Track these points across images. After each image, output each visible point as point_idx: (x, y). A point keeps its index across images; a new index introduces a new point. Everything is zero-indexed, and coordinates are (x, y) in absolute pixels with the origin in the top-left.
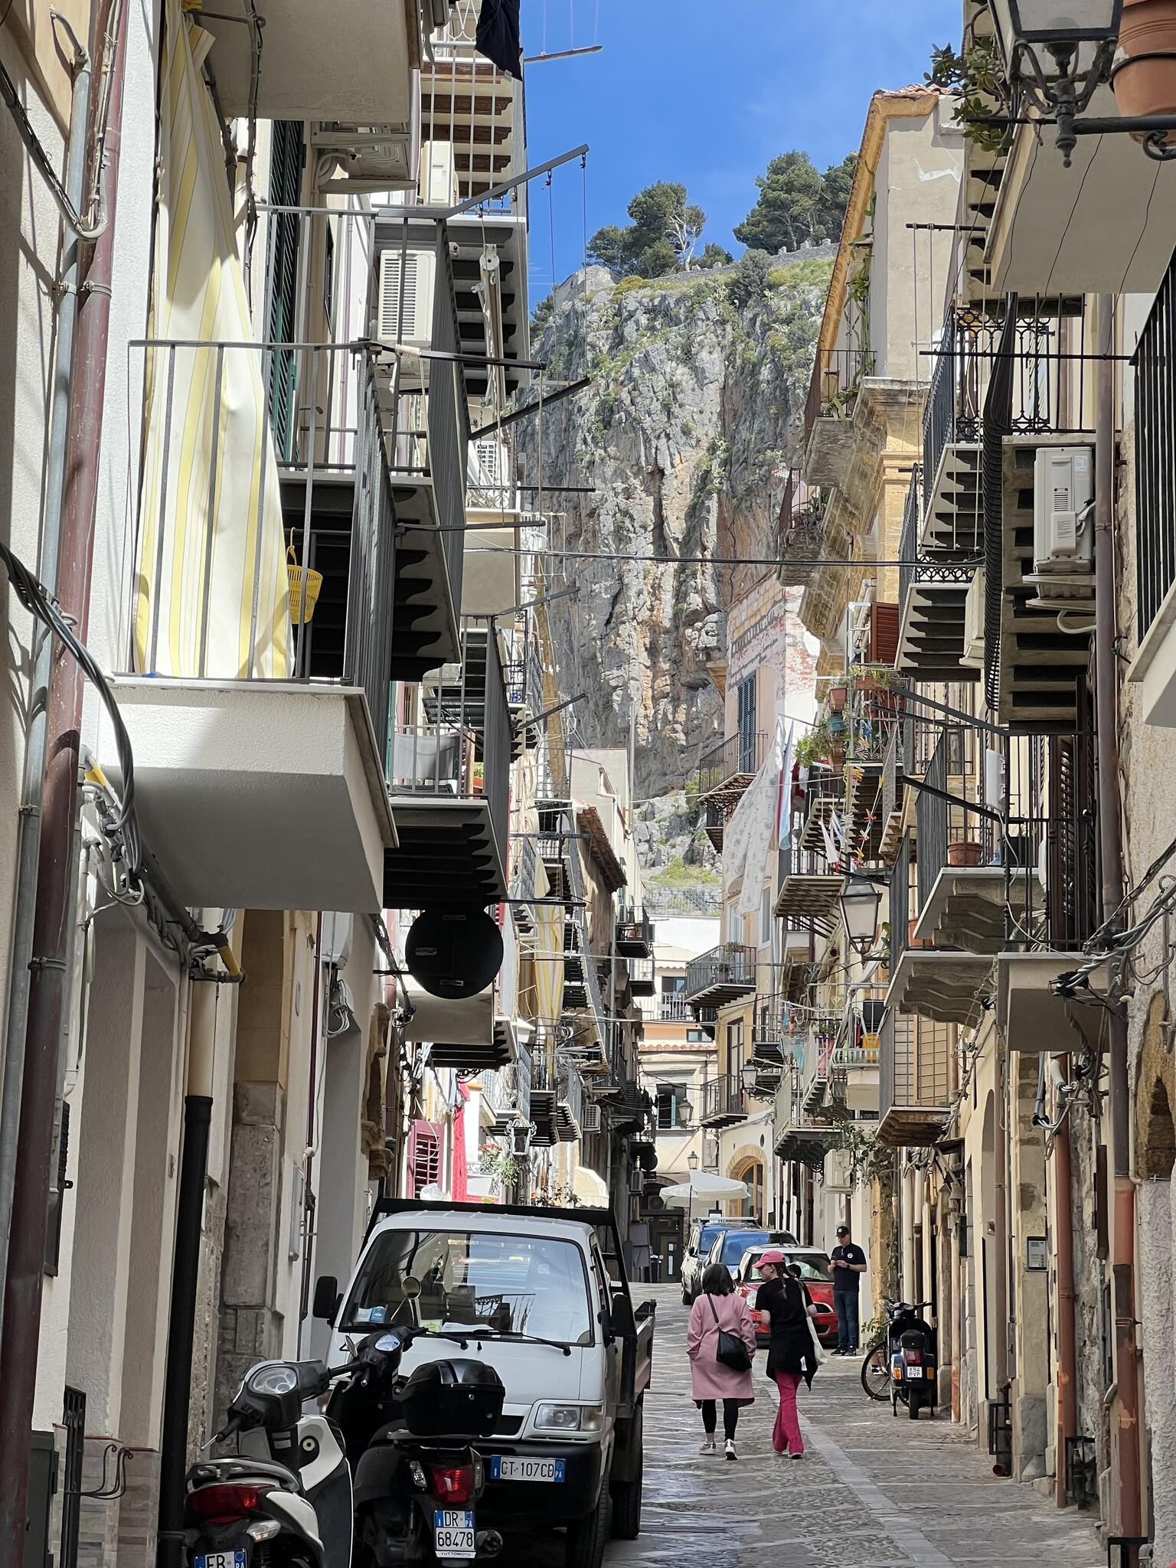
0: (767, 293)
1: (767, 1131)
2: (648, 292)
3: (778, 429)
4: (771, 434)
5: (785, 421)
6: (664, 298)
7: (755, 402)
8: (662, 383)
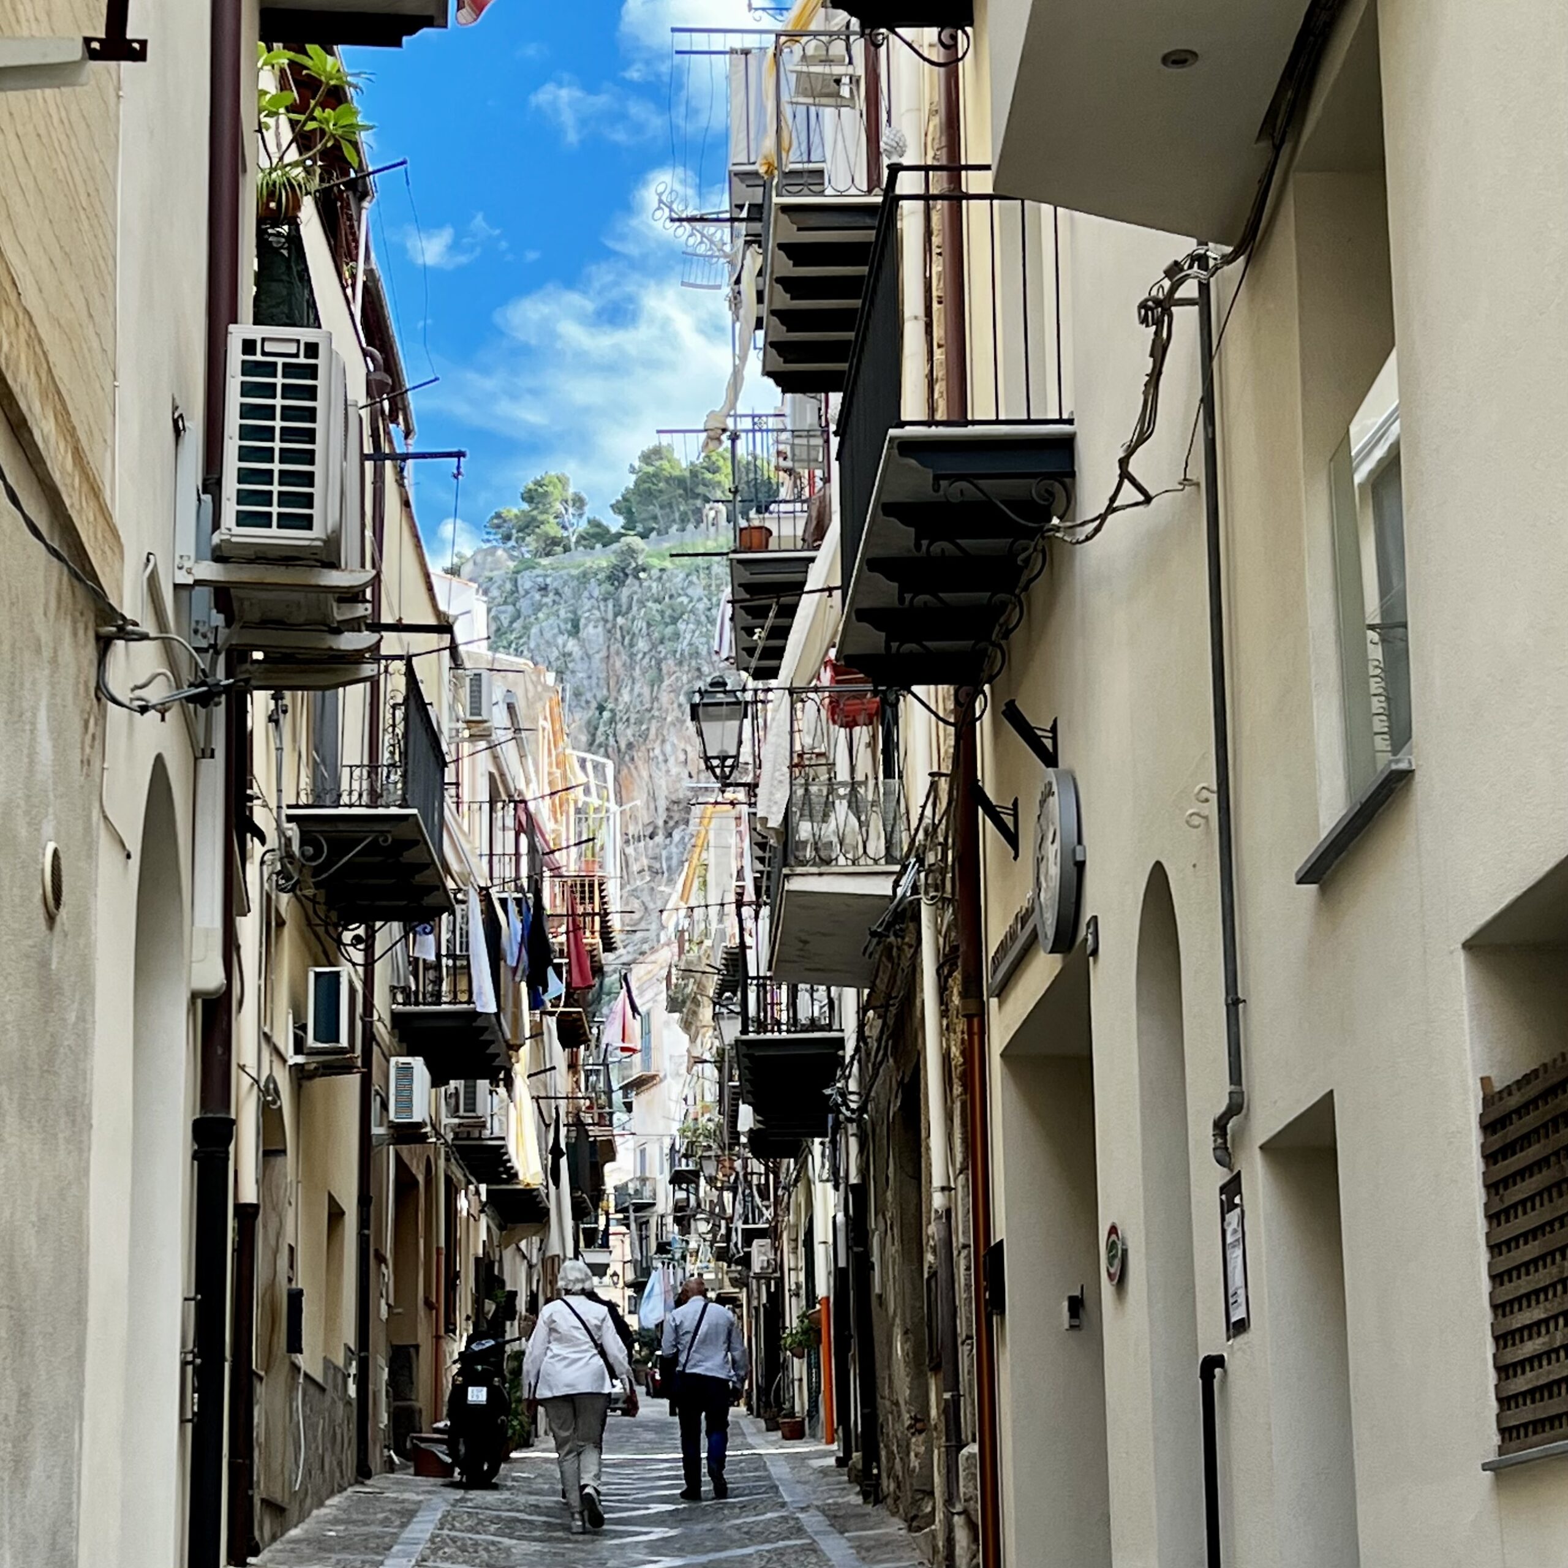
0: (641, 575)
2: (540, 572)
3: (654, 694)
4: (648, 697)
7: (634, 669)
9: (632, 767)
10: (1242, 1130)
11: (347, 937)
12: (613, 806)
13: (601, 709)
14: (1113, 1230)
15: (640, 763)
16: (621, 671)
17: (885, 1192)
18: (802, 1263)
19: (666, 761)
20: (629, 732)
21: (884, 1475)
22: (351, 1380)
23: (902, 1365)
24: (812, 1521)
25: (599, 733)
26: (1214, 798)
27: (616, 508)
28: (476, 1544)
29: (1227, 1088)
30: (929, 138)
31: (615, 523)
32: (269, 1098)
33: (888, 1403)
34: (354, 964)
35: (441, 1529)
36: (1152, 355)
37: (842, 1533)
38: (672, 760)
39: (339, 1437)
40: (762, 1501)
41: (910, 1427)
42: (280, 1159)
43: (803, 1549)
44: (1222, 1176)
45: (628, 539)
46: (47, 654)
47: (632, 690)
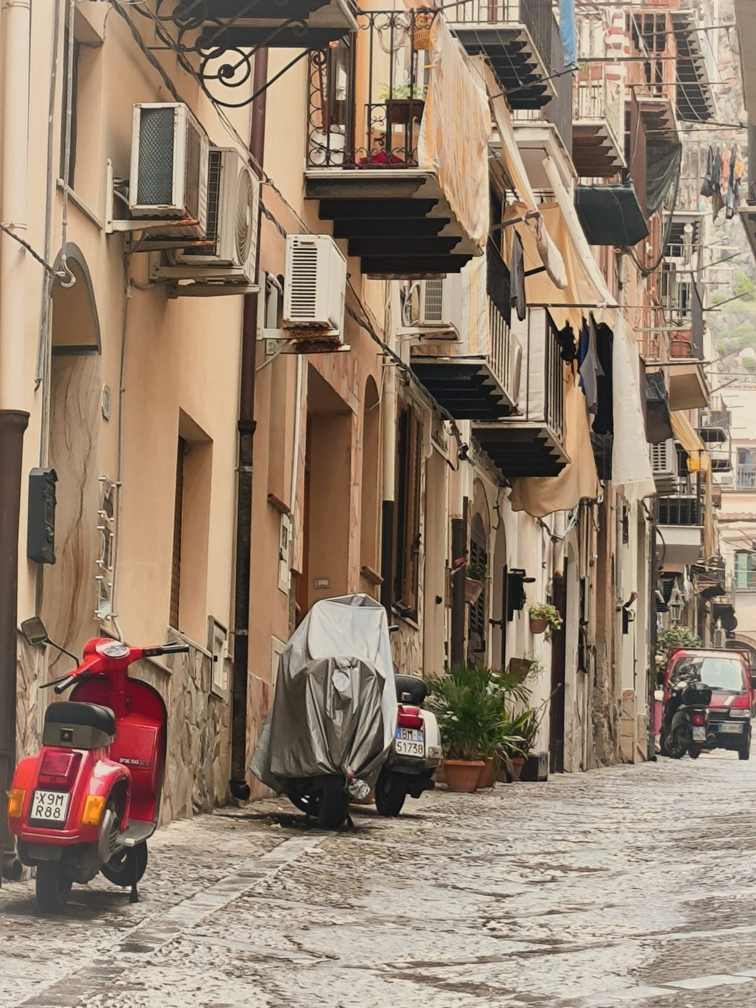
11: (213, 67)
22: (219, 666)
42: (91, 361)
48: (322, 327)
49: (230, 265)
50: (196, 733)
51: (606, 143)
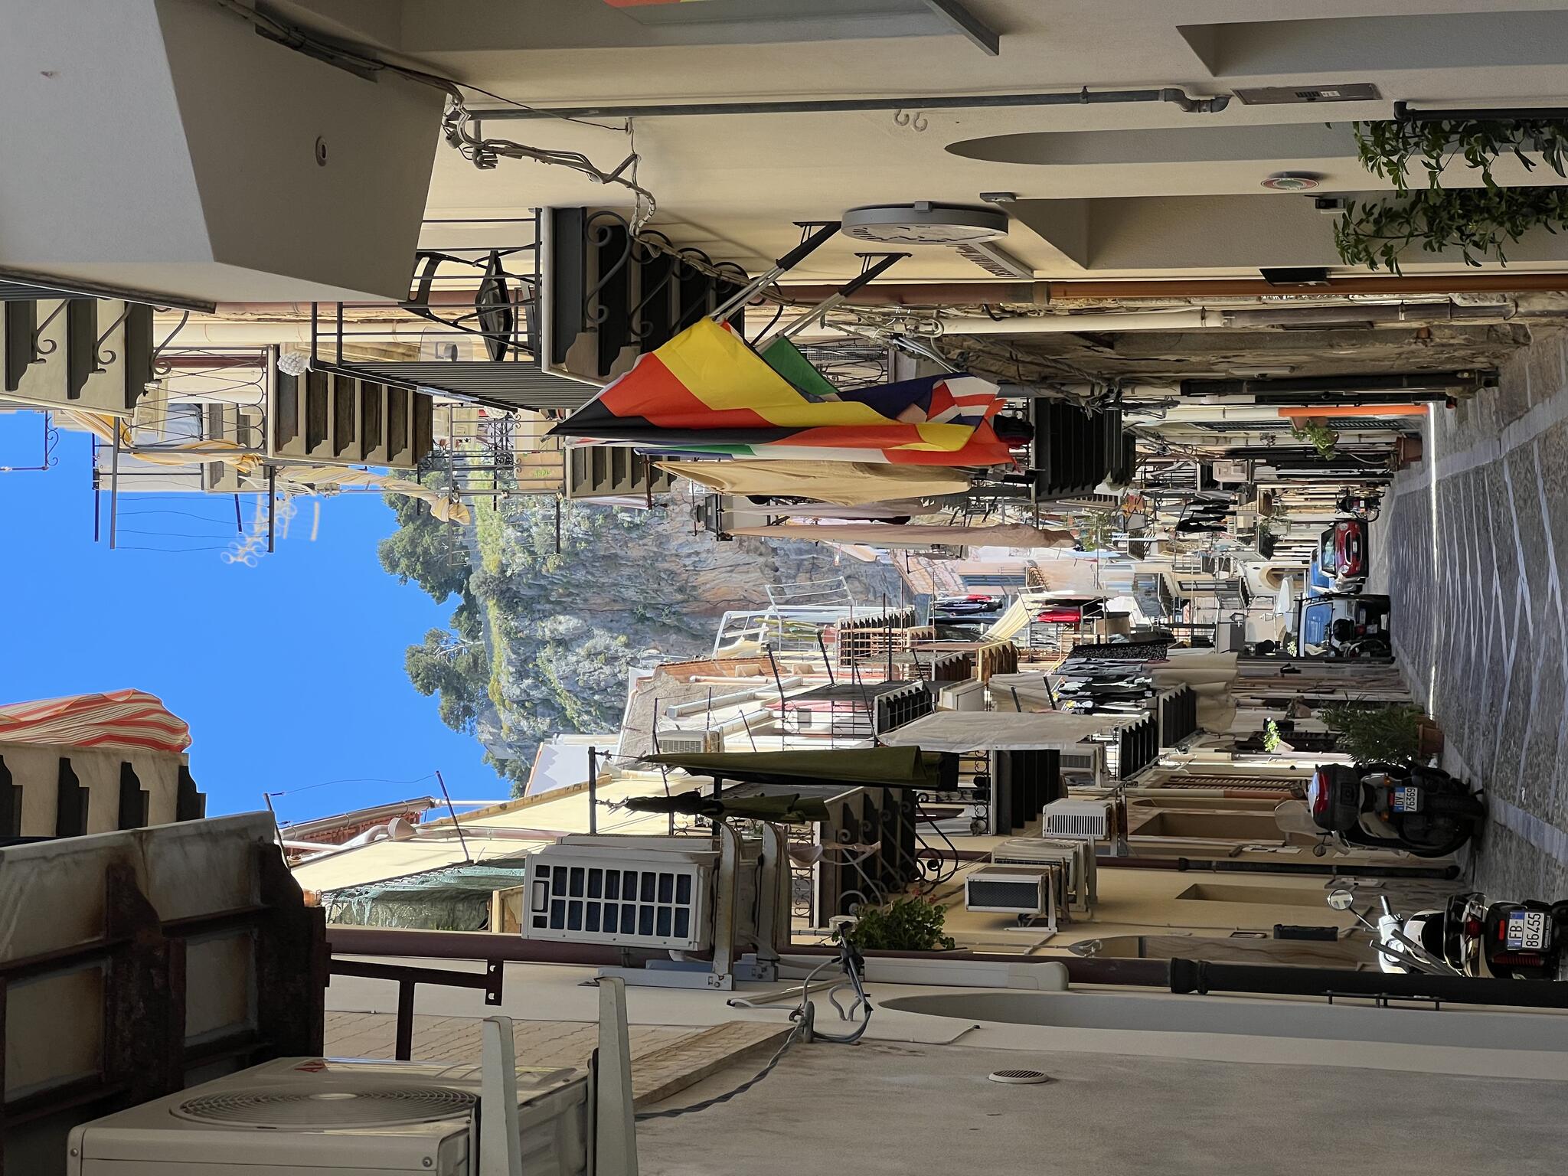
0: (508, 574)
1: (1250, 565)
2: (503, 678)
3: (629, 564)
4: (633, 570)
5: (622, 558)
6: (510, 662)
7: (603, 583)
8: (587, 663)
9: (703, 588)
10: (1198, 89)
11: (931, 875)
12: (771, 610)
13: (643, 619)
14: (1268, 184)
15: (701, 579)
16: (607, 597)
17: (1193, 363)
18: (1242, 433)
19: (697, 553)
20: (667, 589)
21: (1469, 366)
22: (1360, 883)
23: (1363, 350)
24: (1514, 437)
25: (668, 621)
26: (904, 111)
27: (443, 597)
28: (1530, 765)
29: (1161, 102)
30: (233, 316)
31: (456, 599)
32: (1093, 950)
33: (1398, 362)
34: (956, 869)
35: (1514, 798)
36: (520, 157)
37: (1528, 411)
38: (697, 548)
39: (1420, 896)
40: (1491, 483)
41: (1425, 344)
42: (1149, 943)
43: (1544, 449)
44: (1235, 103)
45: (472, 587)
46: (842, 1075)
47: (624, 586)
48: (1109, 812)
49: (1076, 854)
50: (1412, 896)
51: (947, 663)
